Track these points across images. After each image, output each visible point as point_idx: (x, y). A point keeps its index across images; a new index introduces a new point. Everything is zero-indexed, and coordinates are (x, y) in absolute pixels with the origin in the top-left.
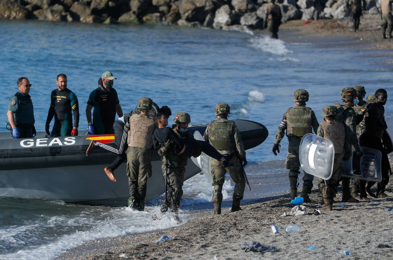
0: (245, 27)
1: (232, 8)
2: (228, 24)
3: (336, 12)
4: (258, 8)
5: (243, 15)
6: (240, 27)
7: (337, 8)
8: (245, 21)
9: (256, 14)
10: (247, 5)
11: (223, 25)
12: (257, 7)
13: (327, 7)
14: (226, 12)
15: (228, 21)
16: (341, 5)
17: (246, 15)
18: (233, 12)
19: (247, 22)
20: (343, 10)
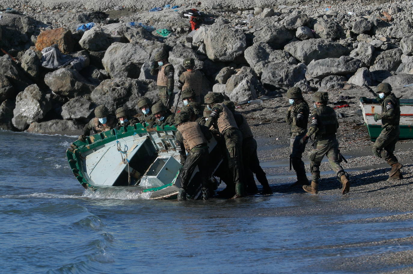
0: (70, 123)
1: (45, 89)
2: (39, 119)
3: (234, 92)
4: (93, 88)
5: (67, 100)
6: (60, 122)
7: (236, 85)
8: (70, 113)
9: (90, 99)
10: (73, 83)
11: (29, 121)
12: (90, 86)
13: (217, 82)
14: (34, 97)
15: (37, 114)
16: (242, 79)
17: (72, 100)
18: (48, 96)
19: (74, 113)
20: (246, 87)
